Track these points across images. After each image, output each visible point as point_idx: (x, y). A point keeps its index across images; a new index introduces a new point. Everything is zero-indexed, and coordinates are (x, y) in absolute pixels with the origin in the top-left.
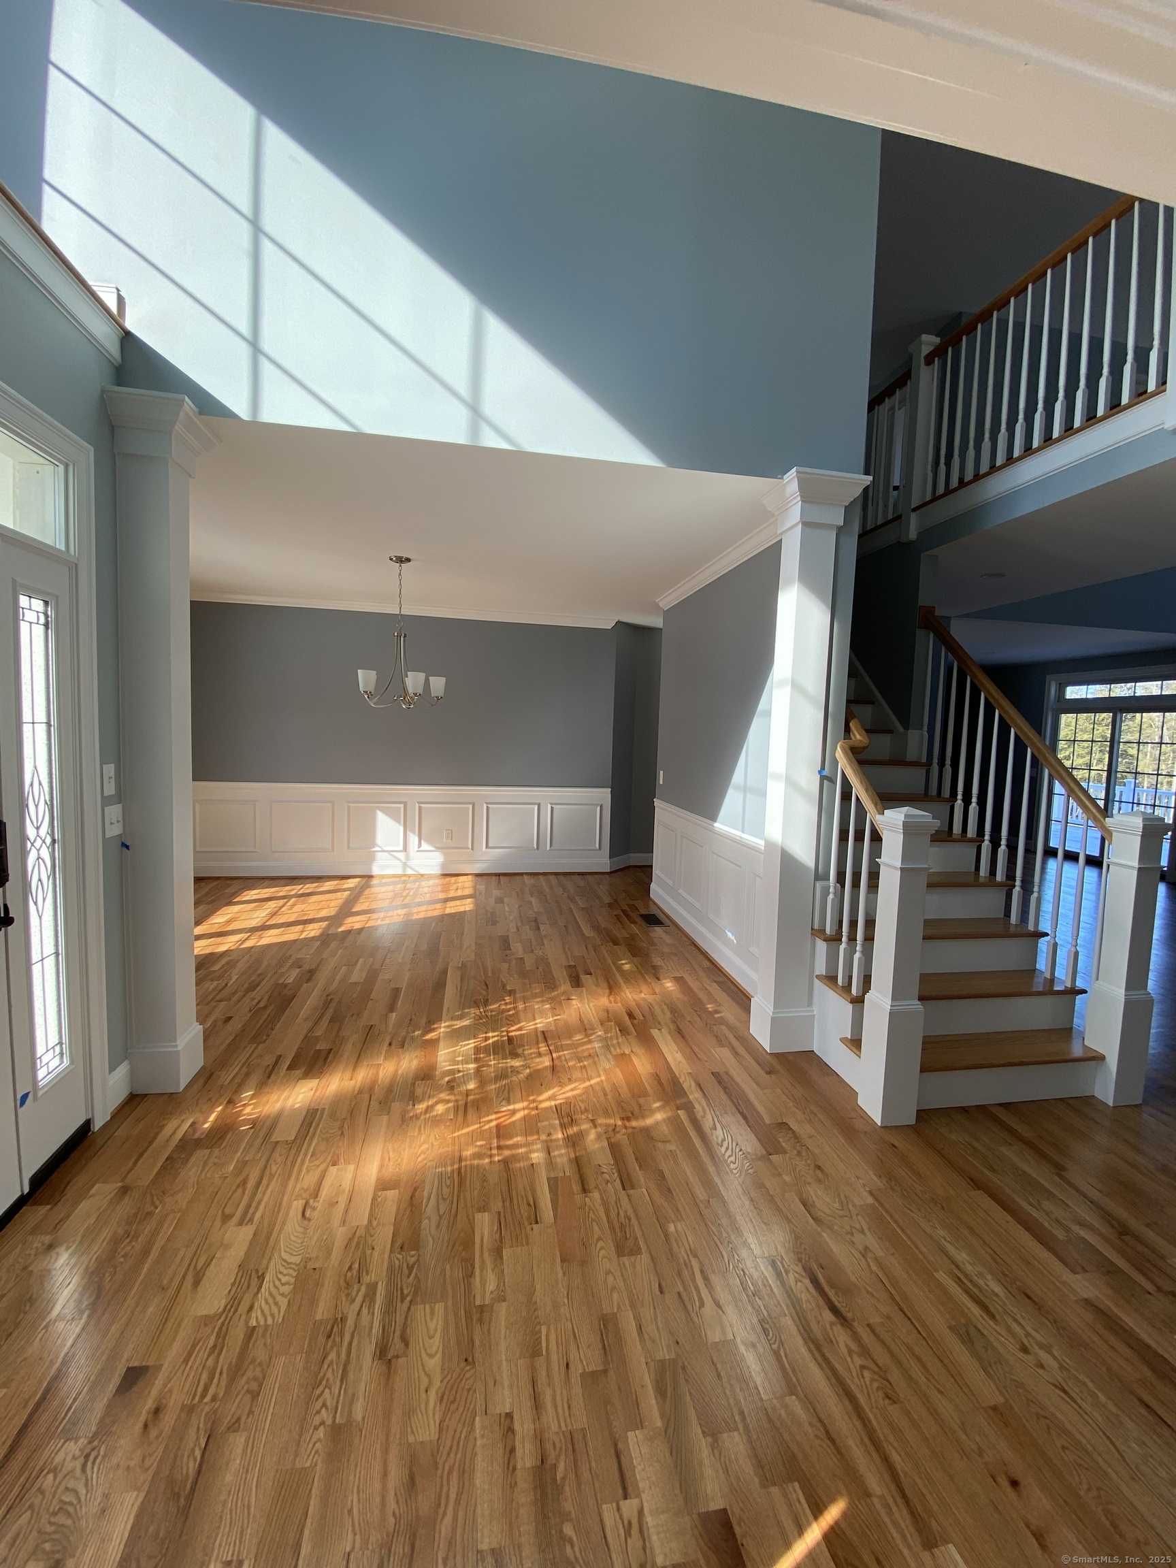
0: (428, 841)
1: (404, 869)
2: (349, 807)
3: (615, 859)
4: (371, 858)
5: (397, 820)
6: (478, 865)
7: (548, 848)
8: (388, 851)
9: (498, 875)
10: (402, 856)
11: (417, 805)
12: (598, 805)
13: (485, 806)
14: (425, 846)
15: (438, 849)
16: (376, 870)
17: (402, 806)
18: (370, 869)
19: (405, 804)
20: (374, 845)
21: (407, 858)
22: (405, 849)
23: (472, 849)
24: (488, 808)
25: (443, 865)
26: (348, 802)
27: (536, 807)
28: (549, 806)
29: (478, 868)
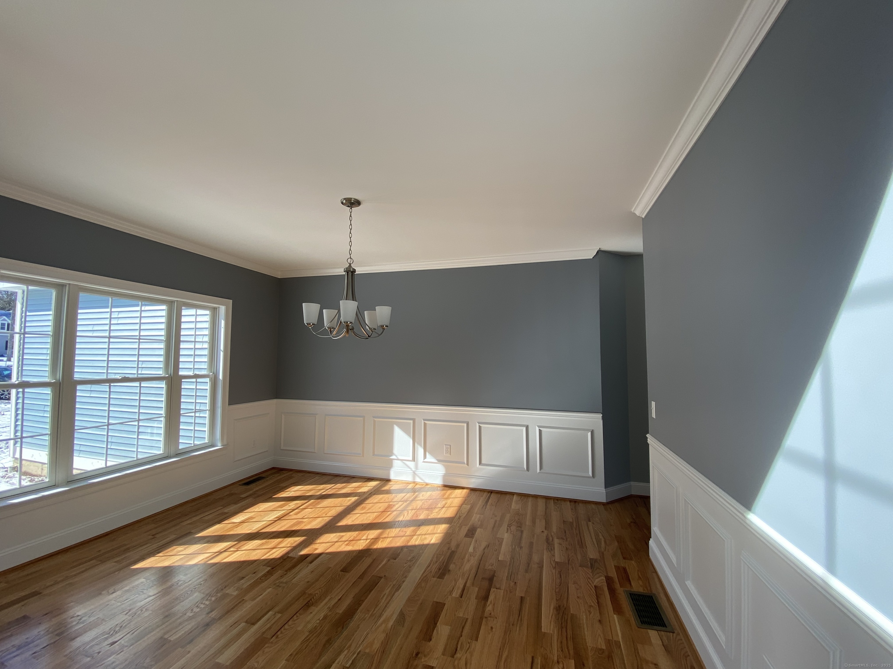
0: (432, 454)
1: (414, 478)
2: (374, 421)
3: (610, 489)
4: (389, 465)
5: (407, 433)
6: (473, 480)
7: (538, 470)
8: (402, 460)
9: (491, 492)
10: (412, 464)
11: (423, 421)
12: (588, 430)
13: (477, 425)
14: (430, 458)
15: (440, 461)
16: (392, 477)
17: (412, 422)
18: (389, 474)
19: (414, 420)
20: (392, 454)
21: (416, 467)
22: (414, 459)
23: (468, 464)
24: (480, 427)
25: (445, 477)
26: (374, 417)
27: (524, 429)
28: (537, 429)
29: (473, 483)
